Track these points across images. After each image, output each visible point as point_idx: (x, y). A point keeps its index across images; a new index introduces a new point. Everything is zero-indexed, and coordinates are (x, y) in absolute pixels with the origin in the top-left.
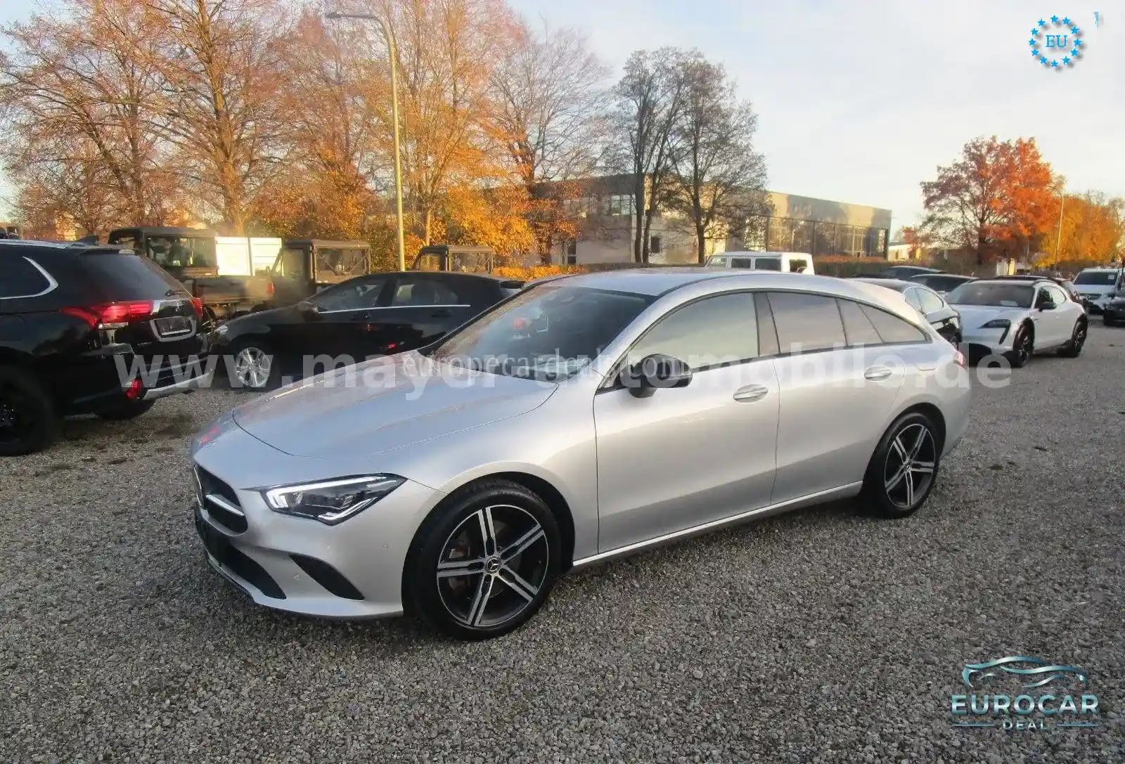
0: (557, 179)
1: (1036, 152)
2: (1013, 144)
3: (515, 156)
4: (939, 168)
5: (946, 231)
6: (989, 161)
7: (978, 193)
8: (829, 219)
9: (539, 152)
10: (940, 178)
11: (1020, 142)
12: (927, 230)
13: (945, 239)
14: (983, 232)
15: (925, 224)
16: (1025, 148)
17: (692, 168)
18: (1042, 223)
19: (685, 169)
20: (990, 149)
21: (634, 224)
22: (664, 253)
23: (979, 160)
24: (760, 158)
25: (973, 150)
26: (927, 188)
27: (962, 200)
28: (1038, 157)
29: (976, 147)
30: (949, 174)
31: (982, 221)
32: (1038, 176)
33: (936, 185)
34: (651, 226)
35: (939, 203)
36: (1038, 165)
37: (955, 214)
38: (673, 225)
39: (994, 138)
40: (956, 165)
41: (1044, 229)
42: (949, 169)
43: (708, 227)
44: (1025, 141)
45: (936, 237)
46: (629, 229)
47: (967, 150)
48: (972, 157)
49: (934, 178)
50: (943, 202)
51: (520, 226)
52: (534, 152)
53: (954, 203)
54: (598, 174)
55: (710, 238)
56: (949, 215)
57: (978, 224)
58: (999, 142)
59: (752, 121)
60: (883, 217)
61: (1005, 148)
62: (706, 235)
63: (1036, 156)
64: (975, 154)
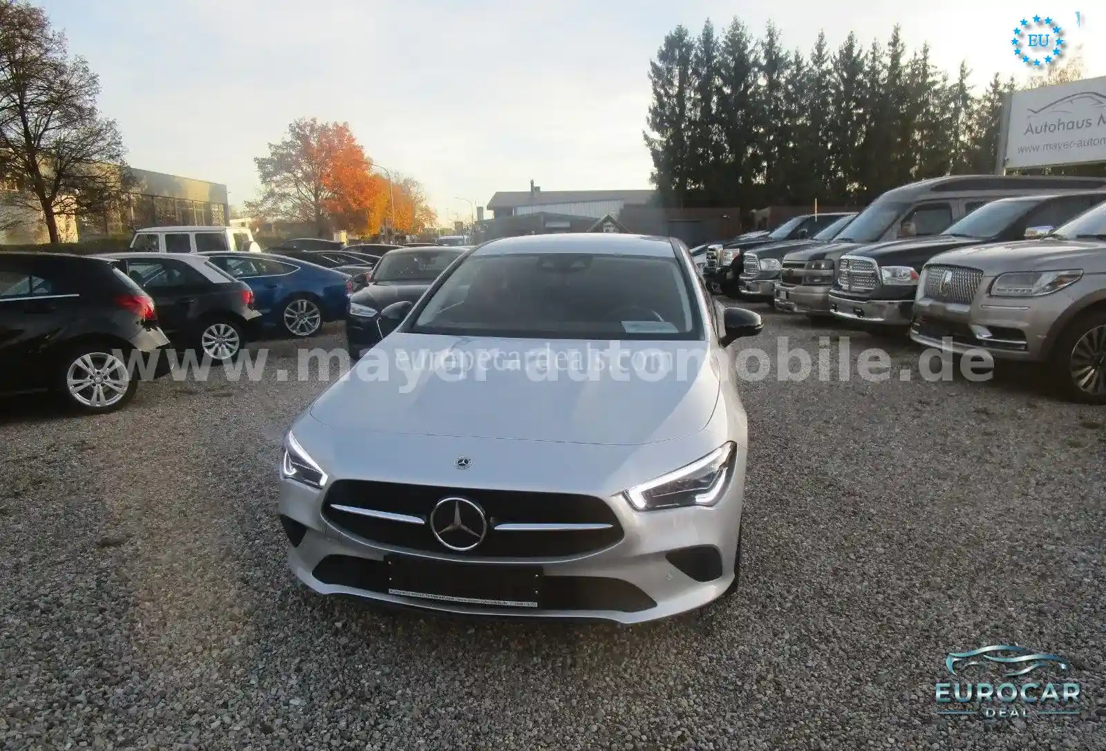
1: (351, 136)
2: (330, 126)
4: (271, 145)
5: (285, 206)
6: (314, 143)
7: (308, 170)
8: (166, 194)
10: (273, 154)
11: (336, 125)
12: (269, 204)
13: (287, 213)
14: (318, 206)
15: (266, 199)
16: (341, 131)
18: (366, 199)
20: (312, 131)
23: (304, 139)
25: (297, 130)
26: (262, 163)
27: (295, 176)
28: (353, 140)
29: (300, 128)
30: (280, 151)
31: (316, 196)
32: (355, 158)
33: (270, 161)
35: (274, 178)
36: (354, 146)
37: (291, 190)
39: (314, 120)
40: (286, 143)
41: (368, 203)
42: (280, 147)
44: (341, 125)
45: (277, 210)
47: (292, 130)
48: (298, 136)
49: (266, 154)
50: (277, 178)
53: (289, 180)
56: (286, 191)
57: (313, 199)
58: (319, 123)
60: (219, 192)
61: (324, 129)
63: (351, 139)
64: (299, 132)
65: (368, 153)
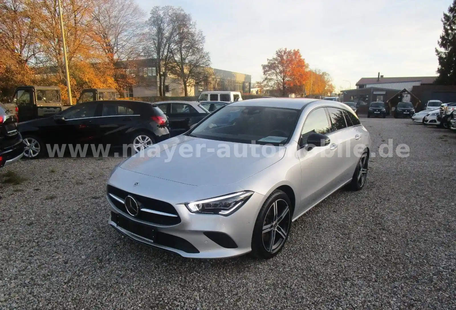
0: (125, 60)
1: (300, 55)
2: (292, 51)
3: (104, 50)
4: (268, 59)
5: (271, 83)
6: (285, 58)
7: (282, 69)
8: (229, 78)
9: (115, 48)
10: (268, 63)
11: (294, 50)
12: (265, 83)
13: (271, 86)
14: (284, 83)
15: (264, 81)
16: (296, 53)
17: (180, 57)
18: (304, 80)
19: (177, 58)
20: (285, 53)
21: (158, 80)
22: (171, 92)
23: (281, 56)
24: (207, 54)
25: (279, 53)
26: (264, 67)
27: (276, 72)
28: (301, 56)
29: (280, 52)
30: (271, 62)
31: (283, 79)
32: (301, 64)
33: (267, 66)
34: (166, 81)
35: (268, 73)
36: (301, 59)
37: (274, 77)
38: (174, 81)
39: (286, 49)
40: (274, 59)
41: (304, 83)
42: (271, 60)
43: (188, 81)
44: (296, 50)
45: (268, 86)
46: (156, 82)
47: (277, 53)
48: (279, 56)
49: (266, 63)
50: (270, 72)
51: (111, 80)
52: (113, 48)
53: (273, 73)
54: (142, 58)
55: (189, 86)
56: (272, 77)
57: (282, 81)
58: (288, 50)
59: (203, 38)
60: (248, 78)
61: (289, 52)
62: (187, 84)
63: (300, 56)
64: (280, 55)
65: (306, 62)
